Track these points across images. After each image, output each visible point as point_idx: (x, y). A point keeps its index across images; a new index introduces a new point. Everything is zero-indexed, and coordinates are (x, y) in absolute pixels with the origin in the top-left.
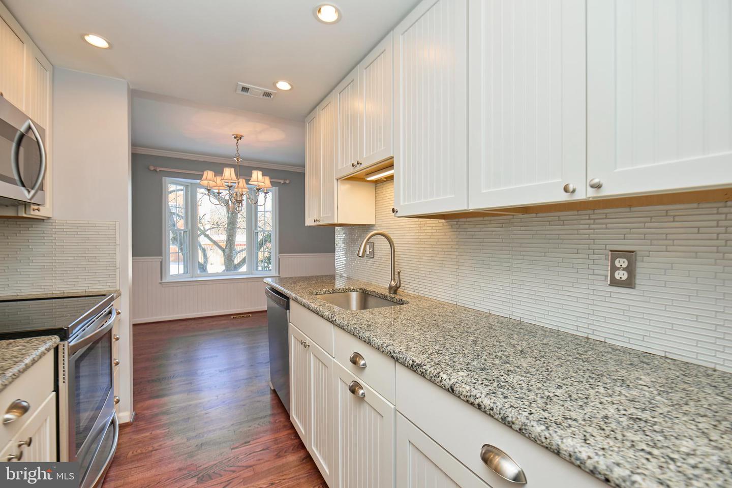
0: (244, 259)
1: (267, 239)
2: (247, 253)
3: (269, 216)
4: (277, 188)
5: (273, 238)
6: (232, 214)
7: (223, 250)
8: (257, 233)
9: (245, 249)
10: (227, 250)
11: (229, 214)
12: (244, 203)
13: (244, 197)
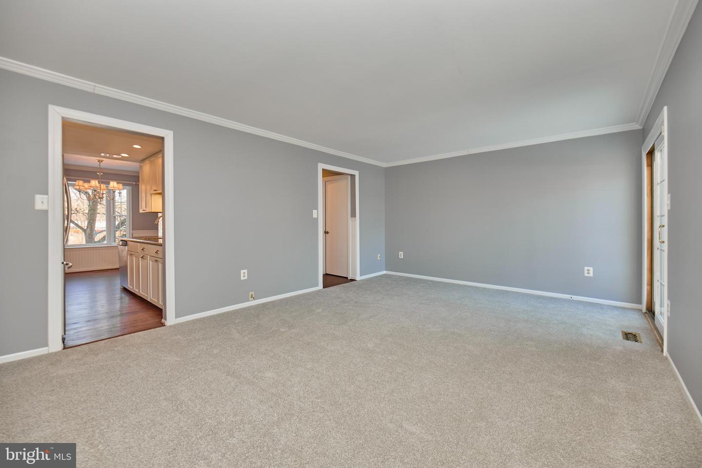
0: (104, 237)
1: (122, 223)
2: (107, 233)
3: (125, 206)
4: (131, 187)
5: (127, 221)
6: (93, 203)
7: (84, 231)
8: (115, 217)
9: (105, 231)
10: (88, 231)
11: (89, 202)
12: (104, 199)
13: (104, 195)
